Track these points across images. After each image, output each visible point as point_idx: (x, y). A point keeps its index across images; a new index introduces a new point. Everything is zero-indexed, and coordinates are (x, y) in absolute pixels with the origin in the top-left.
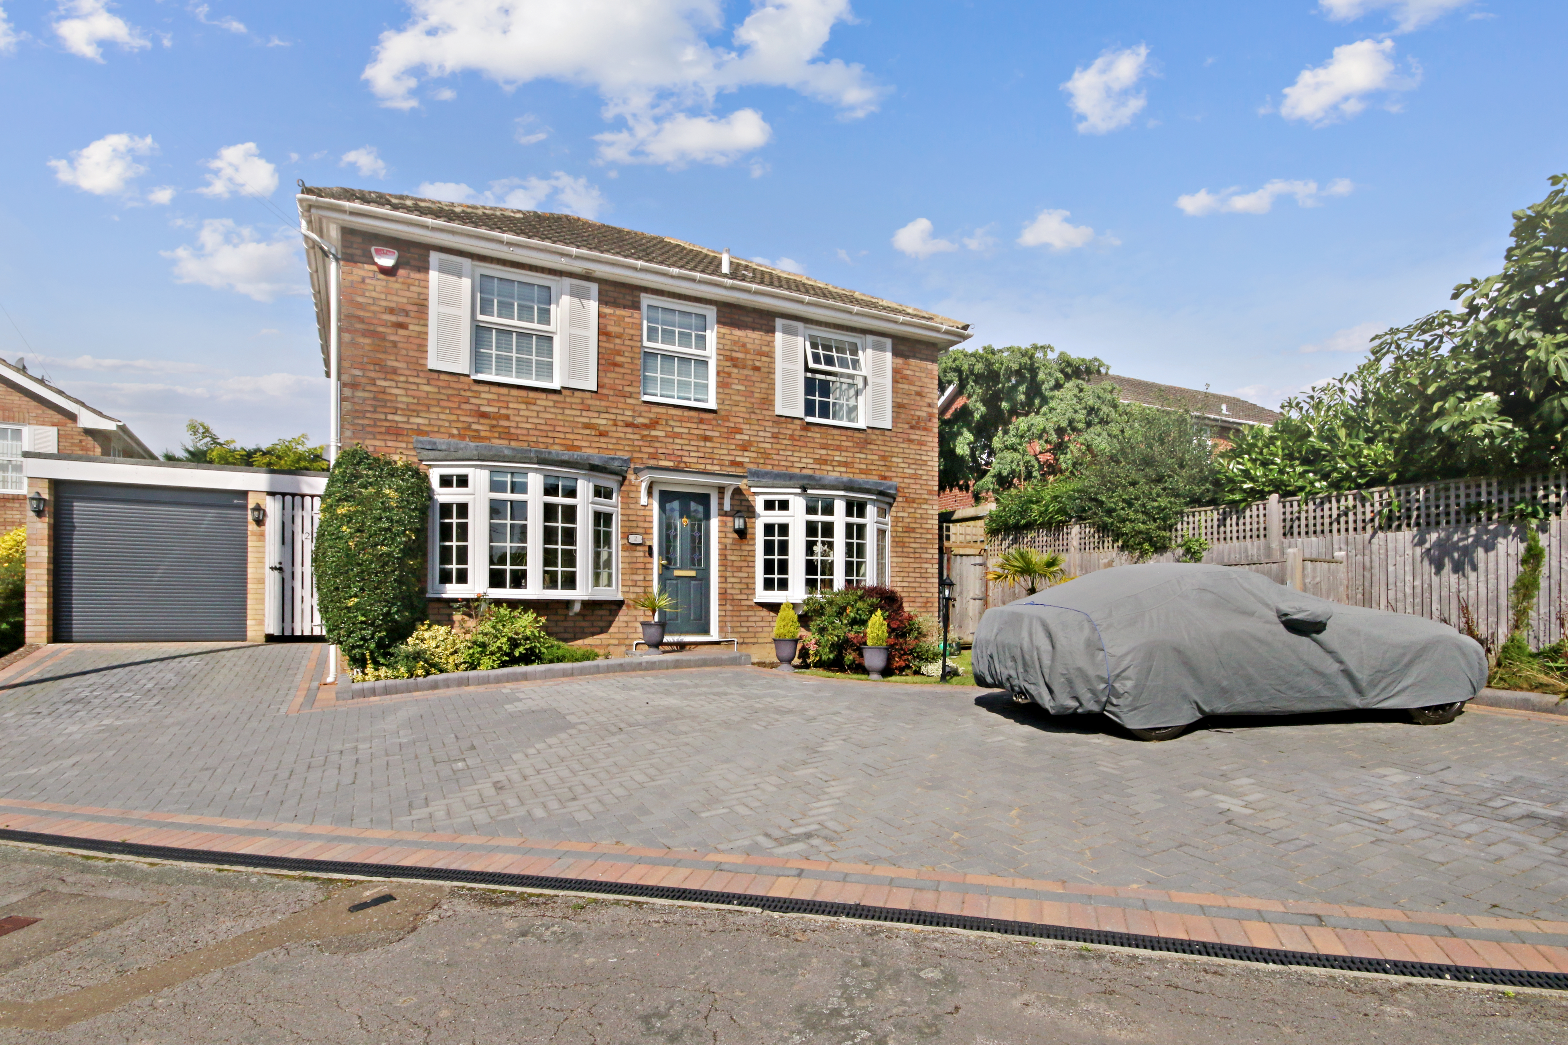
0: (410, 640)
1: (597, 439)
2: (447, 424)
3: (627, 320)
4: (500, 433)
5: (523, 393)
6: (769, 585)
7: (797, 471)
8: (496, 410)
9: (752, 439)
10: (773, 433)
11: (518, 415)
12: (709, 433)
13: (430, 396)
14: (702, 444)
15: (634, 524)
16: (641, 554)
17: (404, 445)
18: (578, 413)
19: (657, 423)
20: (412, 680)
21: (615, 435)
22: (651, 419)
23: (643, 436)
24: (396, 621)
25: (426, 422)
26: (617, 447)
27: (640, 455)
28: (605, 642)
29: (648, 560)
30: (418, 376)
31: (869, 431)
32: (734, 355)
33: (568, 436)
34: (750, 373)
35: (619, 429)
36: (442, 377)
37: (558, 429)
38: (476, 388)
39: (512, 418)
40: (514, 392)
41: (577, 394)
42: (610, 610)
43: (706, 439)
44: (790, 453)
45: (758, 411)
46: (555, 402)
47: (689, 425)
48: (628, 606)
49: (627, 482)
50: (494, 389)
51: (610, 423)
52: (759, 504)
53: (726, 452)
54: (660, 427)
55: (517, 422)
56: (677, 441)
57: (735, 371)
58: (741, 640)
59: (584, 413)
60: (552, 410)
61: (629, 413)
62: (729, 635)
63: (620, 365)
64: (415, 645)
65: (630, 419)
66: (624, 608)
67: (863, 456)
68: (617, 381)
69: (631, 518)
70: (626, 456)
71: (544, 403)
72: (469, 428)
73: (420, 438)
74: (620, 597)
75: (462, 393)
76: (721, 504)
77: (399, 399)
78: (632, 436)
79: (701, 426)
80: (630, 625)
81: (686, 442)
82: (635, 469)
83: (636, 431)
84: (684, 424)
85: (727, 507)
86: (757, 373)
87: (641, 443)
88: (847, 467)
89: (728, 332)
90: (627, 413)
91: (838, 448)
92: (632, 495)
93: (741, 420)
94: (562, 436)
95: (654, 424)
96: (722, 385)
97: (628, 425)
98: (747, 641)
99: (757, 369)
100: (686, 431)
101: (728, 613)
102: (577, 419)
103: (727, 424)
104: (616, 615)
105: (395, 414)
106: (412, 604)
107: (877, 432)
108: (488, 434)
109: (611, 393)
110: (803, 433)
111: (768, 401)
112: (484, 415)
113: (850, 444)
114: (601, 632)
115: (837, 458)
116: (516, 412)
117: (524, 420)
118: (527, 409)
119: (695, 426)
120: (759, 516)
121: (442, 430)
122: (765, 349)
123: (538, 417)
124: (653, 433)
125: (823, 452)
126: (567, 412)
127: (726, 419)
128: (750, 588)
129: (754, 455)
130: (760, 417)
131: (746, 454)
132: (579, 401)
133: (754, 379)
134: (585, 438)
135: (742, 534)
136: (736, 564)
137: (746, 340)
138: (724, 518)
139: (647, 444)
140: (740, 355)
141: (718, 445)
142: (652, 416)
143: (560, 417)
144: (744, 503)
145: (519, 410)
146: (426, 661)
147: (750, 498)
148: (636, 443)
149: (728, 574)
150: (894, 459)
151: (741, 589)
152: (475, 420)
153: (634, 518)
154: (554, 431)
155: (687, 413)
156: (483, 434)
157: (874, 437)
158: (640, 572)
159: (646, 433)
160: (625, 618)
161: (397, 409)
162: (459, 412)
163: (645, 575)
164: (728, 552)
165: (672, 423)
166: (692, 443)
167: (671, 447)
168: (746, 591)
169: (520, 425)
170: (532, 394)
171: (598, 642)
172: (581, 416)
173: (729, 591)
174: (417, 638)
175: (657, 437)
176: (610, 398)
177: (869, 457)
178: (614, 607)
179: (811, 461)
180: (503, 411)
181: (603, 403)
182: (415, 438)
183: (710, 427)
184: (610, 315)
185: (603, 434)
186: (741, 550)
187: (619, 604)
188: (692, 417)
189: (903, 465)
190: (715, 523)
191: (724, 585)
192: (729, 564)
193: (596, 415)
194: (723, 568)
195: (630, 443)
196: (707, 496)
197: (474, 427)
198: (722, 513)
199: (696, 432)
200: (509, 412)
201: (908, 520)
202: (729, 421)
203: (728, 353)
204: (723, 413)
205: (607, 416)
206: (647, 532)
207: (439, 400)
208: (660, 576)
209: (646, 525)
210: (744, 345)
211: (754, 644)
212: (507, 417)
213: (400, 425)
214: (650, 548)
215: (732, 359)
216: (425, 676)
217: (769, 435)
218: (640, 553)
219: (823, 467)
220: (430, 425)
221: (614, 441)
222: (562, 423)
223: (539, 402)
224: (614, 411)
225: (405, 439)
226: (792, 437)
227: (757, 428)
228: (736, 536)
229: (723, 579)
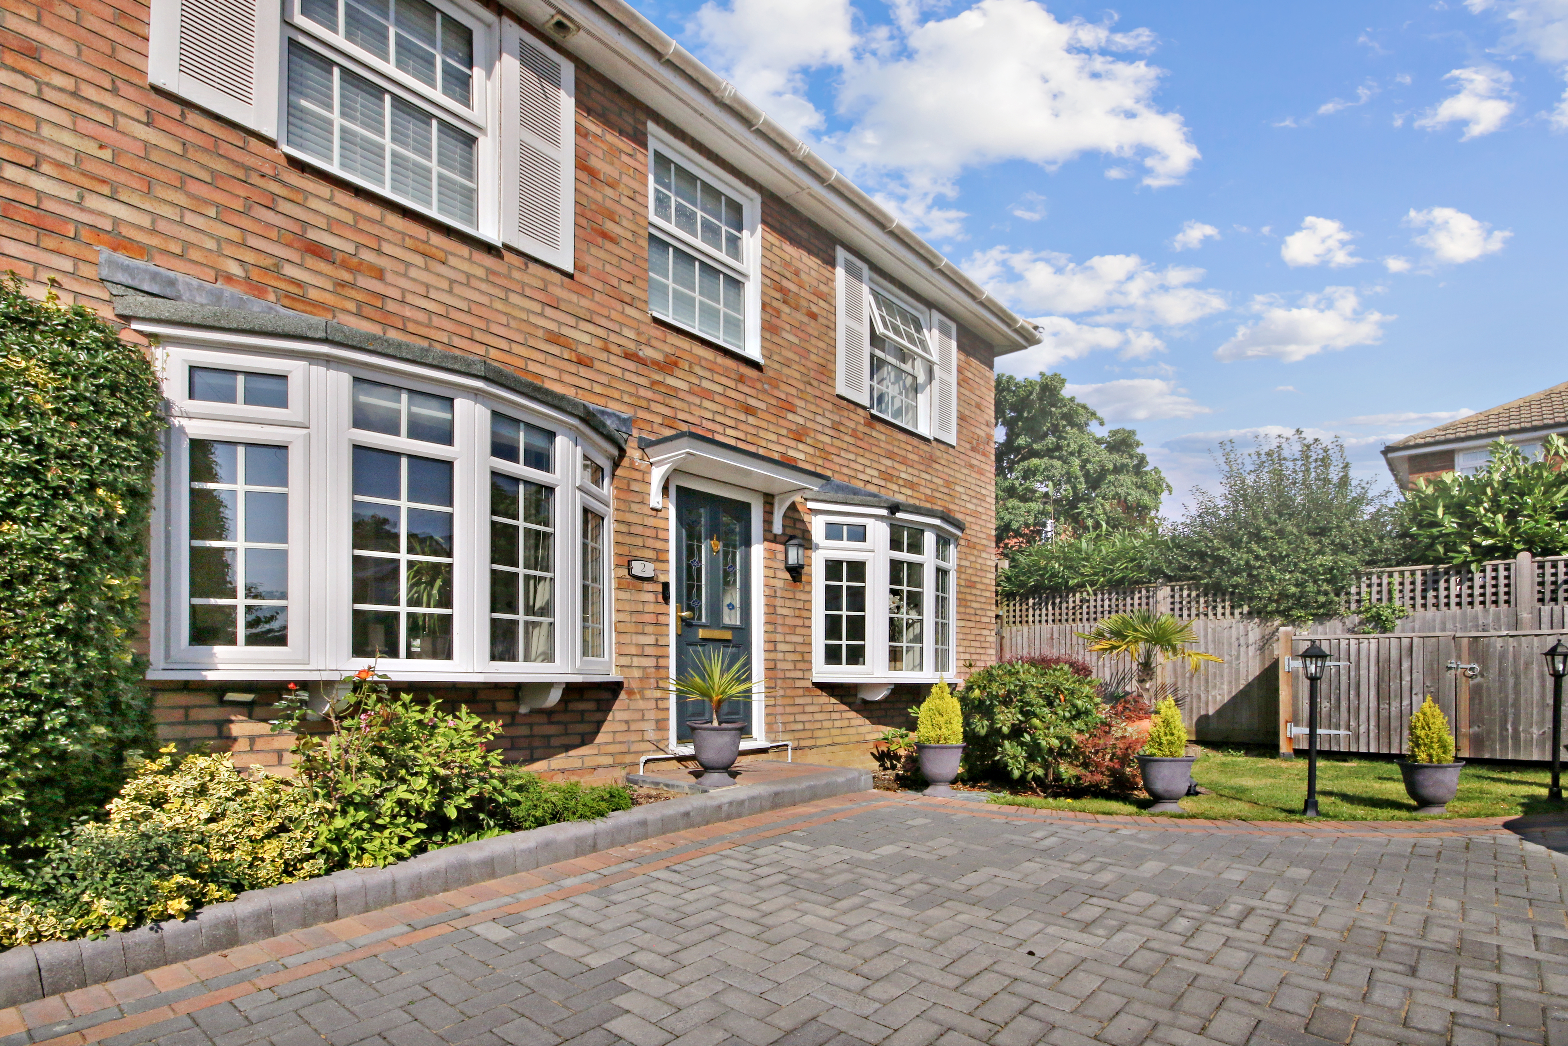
0: (114, 805)
1: (573, 368)
2: (211, 244)
3: (625, 158)
4: (359, 304)
5: (419, 231)
6: (832, 656)
7: (861, 485)
8: (350, 248)
9: (809, 424)
10: (833, 422)
11: (405, 275)
12: (752, 402)
13: (155, 156)
14: (742, 417)
15: (639, 542)
16: (650, 597)
17: (67, 265)
18: (537, 308)
19: (676, 364)
20: (144, 932)
21: (606, 368)
22: (667, 355)
23: (654, 383)
24: (63, 756)
25: (145, 221)
26: (609, 392)
27: (648, 416)
28: (589, 762)
29: (662, 608)
30: (114, 91)
31: (934, 443)
32: (785, 283)
33: (516, 349)
34: (806, 319)
35: (614, 359)
36: (193, 118)
37: (495, 328)
38: (294, 178)
39: (389, 277)
40: (394, 220)
41: (533, 268)
42: (598, 701)
43: (749, 410)
44: (852, 457)
45: (815, 383)
46: (489, 271)
47: (724, 380)
48: (630, 693)
49: (625, 462)
50: (344, 198)
51: (599, 343)
52: (817, 527)
53: (774, 437)
54: (677, 372)
55: (404, 291)
56: (707, 404)
57: (786, 309)
58: (796, 744)
59: (549, 311)
60: (484, 287)
61: (632, 335)
62: (781, 736)
63: (613, 240)
64: (136, 820)
65: (632, 346)
66: (623, 695)
67: (928, 477)
68: (608, 268)
69: (634, 530)
70: (627, 413)
71: (465, 267)
72: (275, 270)
73: (121, 257)
74: (614, 676)
75: (255, 179)
76: (768, 522)
77: (46, 131)
78: (635, 379)
79: (741, 387)
80: (633, 727)
81: (720, 409)
82: (641, 439)
83: (641, 369)
84: (717, 378)
85: (778, 528)
86: (813, 323)
87: (649, 394)
88: (912, 489)
89: (777, 243)
90: (626, 332)
91: (904, 461)
92: (635, 487)
93: (794, 391)
94: (504, 345)
95: (669, 365)
96: (769, 328)
97: (628, 356)
98: (803, 743)
99: (813, 316)
100: (719, 389)
101: (780, 701)
102: (533, 319)
103: (776, 393)
104: (609, 709)
105: (33, 168)
106: (115, 705)
107: (942, 447)
108: (329, 299)
109: (599, 286)
110: (867, 430)
111: (826, 372)
112: (317, 250)
113: (916, 458)
114: (583, 743)
115: (903, 475)
116: (401, 268)
117: (422, 290)
118: (427, 269)
119: (732, 384)
120: (817, 547)
121: (194, 255)
122: (823, 287)
123: (450, 292)
124: (670, 381)
125: (889, 463)
126: (514, 298)
127: (775, 383)
128: (805, 658)
129: (811, 450)
130: (818, 393)
131: (801, 446)
132: (540, 284)
133: (811, 331)
134: (550, 360)
135: (796, 573)
136: (788, 621)
137: (800, 266)
138: (773, 546)
139: (659, 398)
140: (793, 287)
141: (764, 425)
142: (668, 349)
143: (498, 305)
144: (798, 525)
145: (408, 264)
146: (191, 870)
147: (806, 518)
148: (642, 392)
149: (779, 638)
150: (958, 488)
151: (795, 662)
152: (295, 256)
153: (639, 530)
154: (487, 331)
155: (721, 360)
156: (313, 294)
157: (938, 453)
158: (649, 629)
159: (658, 377)
160: (625, 716)
161: (39, 158)
162: (245, 223)
163: (657, 635)
164: (779, 602)
165: (697, 370)
166: (729, 412)
167: (698, 412)
168: (800, 665)
169: (410, 298)
170: (436, 239)
171: (577, 764)
172: (541, 314)
173: (780, 665)
174: (138, 798)
175: (676, 389)
176: (597, 296)
177: (935, 480)
178: (606, 695)
179: (876, 473)
180: (368, 256)
181: (584, 303)
182: (104, 253)
183: (752, 392)
184: (596, 135)
185: (583, 362)
186: (795, 599)
187: (615, 688)
188: (727, 368)
189: (964, 497)
190: (758, 551)
191: (772, 656)
192: (780, 621)
193: (572, 321)
194: (770, 628)
195: (632, 390)
196: (747, 507)
197: (290, 271)
198: (769, 537)
199: (733, 394)
200: (382, 262)
201: (969, 571)
202: (777, 387)
203: (777, 278)
204: (771, 373)
205: (590, 328)
206: (660, 558)
207: (185, 177)
208: (678, 636)
209: (659, 545)
210: (797, 273)
211: (810, 748)
212: (379, 274)
213: (49, 205)
214: (666, 586)
215: (782, 290)
216: (189, 915)
217: (828, 423)
218: (649, 595)
219: (889, 485)
220: (154, 231)
221: (604, 379)
222: (504, 320)
223: (452, 261)
224: (604, 322)
225: (69, 247)
226: (854, 434)
227: (813, 408)
228: (787, 576)
229: (771, 645)
